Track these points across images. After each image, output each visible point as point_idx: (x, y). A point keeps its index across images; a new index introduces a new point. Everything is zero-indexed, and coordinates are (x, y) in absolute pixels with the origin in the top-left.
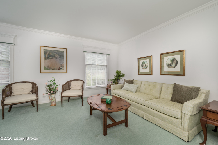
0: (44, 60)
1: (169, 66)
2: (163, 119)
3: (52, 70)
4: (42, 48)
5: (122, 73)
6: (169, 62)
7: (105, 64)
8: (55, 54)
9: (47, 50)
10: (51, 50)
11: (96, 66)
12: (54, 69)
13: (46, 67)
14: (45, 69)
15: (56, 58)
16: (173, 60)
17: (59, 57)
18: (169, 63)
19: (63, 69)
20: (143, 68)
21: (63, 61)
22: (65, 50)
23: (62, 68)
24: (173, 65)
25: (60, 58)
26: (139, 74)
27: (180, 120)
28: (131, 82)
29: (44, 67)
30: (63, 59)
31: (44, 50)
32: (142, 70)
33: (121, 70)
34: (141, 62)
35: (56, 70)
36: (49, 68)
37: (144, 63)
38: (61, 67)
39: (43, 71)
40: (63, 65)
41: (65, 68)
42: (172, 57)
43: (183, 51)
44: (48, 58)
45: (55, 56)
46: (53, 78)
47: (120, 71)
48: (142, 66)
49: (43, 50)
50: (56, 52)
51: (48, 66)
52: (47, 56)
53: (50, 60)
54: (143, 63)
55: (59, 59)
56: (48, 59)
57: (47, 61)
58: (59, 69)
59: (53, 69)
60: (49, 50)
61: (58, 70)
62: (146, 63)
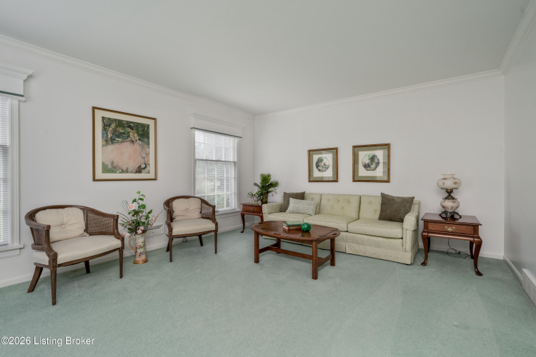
0: (103, 146)
1: (366, 166)
2: (378, 245)
3: (123, 172)
4: (99, 114)
5: (272, 180)
6: (367, 161)
7: (232, 160)
8: (130, 130)
9: (110, 119)
10: (119, 120)
11: (215, 163)
12: (127, 172)
13: (107, 165)
14: (105, 170)
15: (132, 142)
16: (373, 158)
17: (139, 139)
18: (367, 163)
19: (147, 169)
20: (319, 170)
21: (147, 149)
22: (151, 123)
23: (146, 167)
24: (373, 166)
25: (142, 141)
26: (310, 181)
27: (401, 240)
28: (301, 196)
29: (103, 164)
30: (148, 144)
31: (103, 118)
32: (316, 174)
33: (271, 173)
34: (316, 158)
35: (132, 172)
36: (114, 167)
37: (322, 160)
38: (143, 166)
39: (99, 175)
40: (148, 161)
41: (152, 168)
42: (371, 153)
43: (387, 146)
44: (112, 140)
45: (129, 136)
46: (139, 193)
47: (269, 176)
48: (317, 166)
49: (101, 119)
50: (132, 124)
51: (112, 163)
52: (110, 135)
53: (117, 145)
54: (320, 160)
55: (139, 145)
56: (112, 143)
57: (111, 147)
58: (139, 170)
59: (124, 169)
60: (116, 120)
61: (136, 173)
62: (325, 161)
